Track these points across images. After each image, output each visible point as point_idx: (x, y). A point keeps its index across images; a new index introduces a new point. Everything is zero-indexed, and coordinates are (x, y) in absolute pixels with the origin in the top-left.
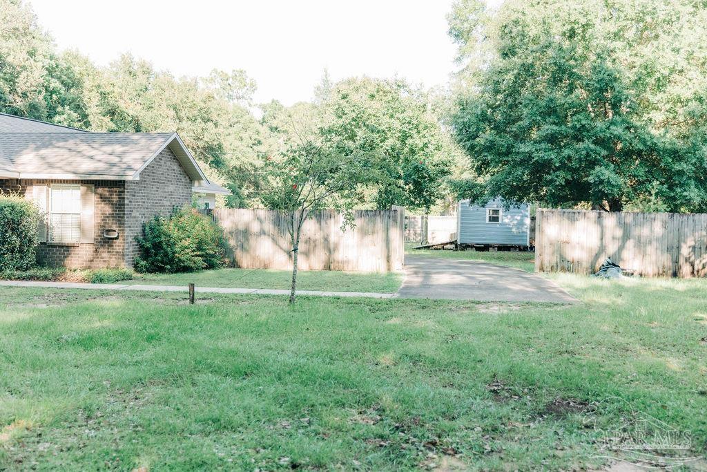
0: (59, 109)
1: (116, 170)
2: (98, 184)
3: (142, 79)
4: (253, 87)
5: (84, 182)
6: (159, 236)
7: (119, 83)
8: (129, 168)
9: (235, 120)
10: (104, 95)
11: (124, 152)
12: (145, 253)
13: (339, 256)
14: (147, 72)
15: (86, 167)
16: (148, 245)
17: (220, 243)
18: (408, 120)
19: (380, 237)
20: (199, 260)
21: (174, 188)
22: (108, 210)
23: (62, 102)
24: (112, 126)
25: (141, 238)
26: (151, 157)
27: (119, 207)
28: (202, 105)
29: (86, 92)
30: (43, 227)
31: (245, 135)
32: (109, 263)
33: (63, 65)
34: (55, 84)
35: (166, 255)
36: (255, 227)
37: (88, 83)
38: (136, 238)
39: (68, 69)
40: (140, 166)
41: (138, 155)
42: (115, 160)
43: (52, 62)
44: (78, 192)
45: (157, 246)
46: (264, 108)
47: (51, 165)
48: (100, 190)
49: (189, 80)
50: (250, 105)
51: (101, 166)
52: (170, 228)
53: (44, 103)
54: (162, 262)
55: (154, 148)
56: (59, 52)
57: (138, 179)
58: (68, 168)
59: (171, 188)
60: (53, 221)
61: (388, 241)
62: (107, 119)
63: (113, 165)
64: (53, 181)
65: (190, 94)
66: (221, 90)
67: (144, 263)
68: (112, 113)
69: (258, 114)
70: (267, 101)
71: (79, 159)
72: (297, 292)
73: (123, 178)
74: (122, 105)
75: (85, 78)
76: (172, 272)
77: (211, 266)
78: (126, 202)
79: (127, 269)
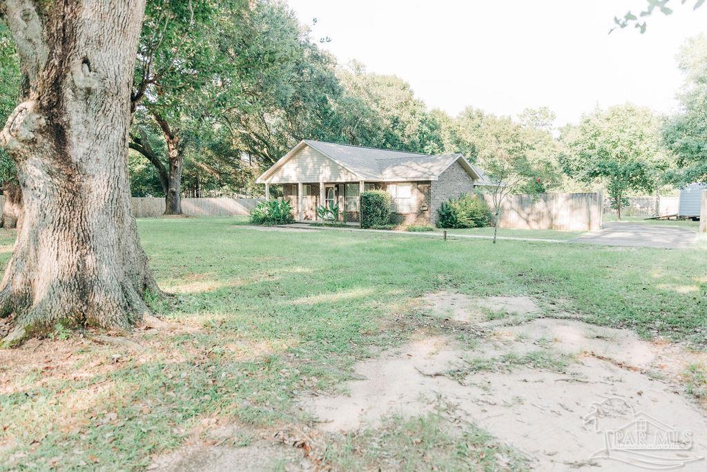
0: (428, 142)
1: (426, 175)
2: (418, 182)
3: (477, 121)
4: (553, 117)
5: (412, 182)
6: (449, 209)
7: (462, 123)
8: (433, 174)
9: (539, 140)
10: (453, 133)
11: (432, 166)
12: (442, 218)
13: (557, 222)
14: (480, 116)
15: (413, 175)
16: (443, 214)
17: (487, 213)
18: (633, 133)
19: (584, 211)
20: (472, 222)
21: (462, 183)
22: (422, 196)
23: (429, 138)
24: (457, 149)
25: (440, 210)
26: (444, 168)
27: (428, 194)
28: (513, 132)
29: (442, 132)
30: (394, 205)
31: (545, 149)
32: (422, 223)
33: (430, 117)
34: (425, 129)
35: (453, 219)
36: (507, 206)
37: (443, 126)
38: (437, 210)
39: (433, 119)
40: (437, 173)
41: (438, 168)
42: (426, 170)
43: (424, 117)
44: (409, 187)
45: (449, 214)
46: (561, 130)
47: (397, 175)
48: (419, 186)
49: (506, 118)
50: (551, 129)
51: (419, 174)
52: (456, 206)
53: (419, 140)
54: (451, 223)
55: (447, 163)
56: (428, 111)
57: (437, 179)
58: (405, 176)
59: (460, 184)
60: (399, 202)
61: (589, 214)
62: (454, 146)
63: (425, 173)
64: (398, 182)
65: (506, 127)
66: (531, 121)
67: (441, 223)
68: (458, 142)
69: (556, 134)
70: (563, 125)
71: (410, 171)
72: (497, 238)
73: (429, 179)
74: (464, 137)
75: (442, 124)
76: (455, 228)
77: (480, 226)
78: (432, 191)
79: (431, 226)
